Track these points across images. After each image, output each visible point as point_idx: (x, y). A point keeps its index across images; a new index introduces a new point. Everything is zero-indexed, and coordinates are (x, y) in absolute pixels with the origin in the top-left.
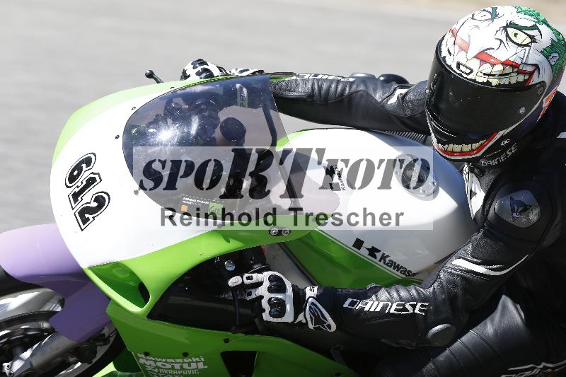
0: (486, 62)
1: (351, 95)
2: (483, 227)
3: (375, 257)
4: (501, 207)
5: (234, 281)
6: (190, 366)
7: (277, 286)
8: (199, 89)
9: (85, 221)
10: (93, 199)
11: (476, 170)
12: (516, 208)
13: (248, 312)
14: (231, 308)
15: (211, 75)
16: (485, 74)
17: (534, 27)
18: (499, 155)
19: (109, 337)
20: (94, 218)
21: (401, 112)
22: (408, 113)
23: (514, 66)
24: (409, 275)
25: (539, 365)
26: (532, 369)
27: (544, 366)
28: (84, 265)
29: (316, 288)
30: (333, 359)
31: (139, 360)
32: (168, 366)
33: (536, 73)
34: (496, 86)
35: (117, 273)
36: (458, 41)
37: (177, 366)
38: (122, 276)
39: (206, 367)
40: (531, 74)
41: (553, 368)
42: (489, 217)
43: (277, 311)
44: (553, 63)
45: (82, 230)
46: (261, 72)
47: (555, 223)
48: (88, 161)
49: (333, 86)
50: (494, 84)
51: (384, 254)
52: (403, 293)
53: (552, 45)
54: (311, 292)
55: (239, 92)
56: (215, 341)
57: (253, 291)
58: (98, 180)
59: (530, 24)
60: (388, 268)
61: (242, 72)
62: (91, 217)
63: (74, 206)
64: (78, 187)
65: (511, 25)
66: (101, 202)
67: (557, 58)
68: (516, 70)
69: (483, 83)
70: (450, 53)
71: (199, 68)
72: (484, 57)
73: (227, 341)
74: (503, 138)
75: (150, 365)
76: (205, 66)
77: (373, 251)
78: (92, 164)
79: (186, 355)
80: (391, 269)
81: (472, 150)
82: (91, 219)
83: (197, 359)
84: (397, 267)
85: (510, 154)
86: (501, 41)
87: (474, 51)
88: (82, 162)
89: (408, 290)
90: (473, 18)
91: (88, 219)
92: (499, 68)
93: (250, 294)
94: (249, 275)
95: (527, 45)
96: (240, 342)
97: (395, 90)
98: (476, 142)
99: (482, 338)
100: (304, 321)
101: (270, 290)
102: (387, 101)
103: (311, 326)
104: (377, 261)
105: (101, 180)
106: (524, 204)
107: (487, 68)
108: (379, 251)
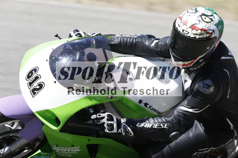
0: (194, 29)
1: (136, 43)
2: (191, 94)
3: (147, 107)
4: (199, 86)
5: (94, 117)
6: (74, 150)
7: (110, 118)
8: (77, 41)
9: (34, 93)
10: (38, 85)
11: (188, 72)
12: (205, 86)
13: (99, 128)
14: (92, 127)
15: (81, 36)
16: (194, 34)
17: (212, 15)
18: (198, 66)
19: (41, 139)
20: (38, 92)
21: (157, 49)
22: (159, 49)
23: (205, 30)
24: (160, 114)
25: (210, 148)
26: (207, 150)
27: (212, 149)
28: (34, 111)
29: (125, 119)
30: (129, 147)
31: (53, 148)
32: (65, 150)
33: (213, 33)
34: (198, 39)
35: (47, 114)
36: (183, 21)
37: (69, 150)
38: (49, 115)
39: (80, 150)
40: (211, 33)
41: (215, 150)
42: (194, 90)
43: (110, 128)
44: (219, 29)
45: (33, 97)
46: (100, 34)
47: (220, 92)
48: (35, 70)
49: (129, 39)
50: (197, 38)
51: (150, 105)
52: (159, 120)
53: (219, 22)
54: (123, 121)
55: (92, 42)
56: (84, 140)
57: (101, 120)
58: (40, 77)
59: (210, 14)
60: (152, 111)
61: (93, 34)
62: (37, 92)
63: (30, 88)
64: (31, 80)
65: (203, 15)
66: (41, 86)
67: (221, 27)
68: (206, 32)
69: (193, 38)
70: (179, 26)
71: (76, 33)
72: (193, 27)
73: (89, 140)
74: (200, 59)
75: (58, 150)
76: (79, 32)
77: (146, 104)
78: (37, 71)
79: (73, 146)
80: (153, 111)
81: (188, 64)
82: (37, 93)
83: (77, 148)
84: (155, 111)
85: (202, 65)
86: (200, 21)
87: (189, 25)
88: (32, 70)
89: (161, 119)
90: (188, 12)
91: (36, 93)
92: (199, 31)
93: (99, 122)
94: (99, 114)
95: (210, 22)
96: (94, 141)
97: (154, 41)
98: (190, 60)
99: (188, 138)
100: (121, 132)
101: (108, 120)
102: (151, 45)
103: (123, 134)
104: (147, 108)
105: (41, 77)
106: (208, 85)
107: (194, 32)
108: (148, 104)
